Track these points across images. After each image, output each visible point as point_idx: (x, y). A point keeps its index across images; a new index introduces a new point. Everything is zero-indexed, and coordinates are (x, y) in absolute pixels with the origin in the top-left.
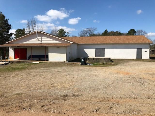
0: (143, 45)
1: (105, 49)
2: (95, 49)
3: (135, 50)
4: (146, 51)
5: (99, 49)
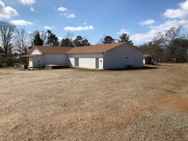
0: (99, 55)
1: (79, 58)
3: (95, 60)
4: (101, 61)
5: (76, 59)
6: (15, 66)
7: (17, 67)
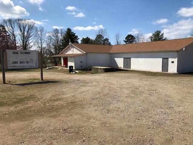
0: (169, 53)
1: (131, 59)
2: (123, 59)
3: (160, 60)
4: (173, 62)
5: (127, 59)
6: (48, 68)
7: (50, 69)
